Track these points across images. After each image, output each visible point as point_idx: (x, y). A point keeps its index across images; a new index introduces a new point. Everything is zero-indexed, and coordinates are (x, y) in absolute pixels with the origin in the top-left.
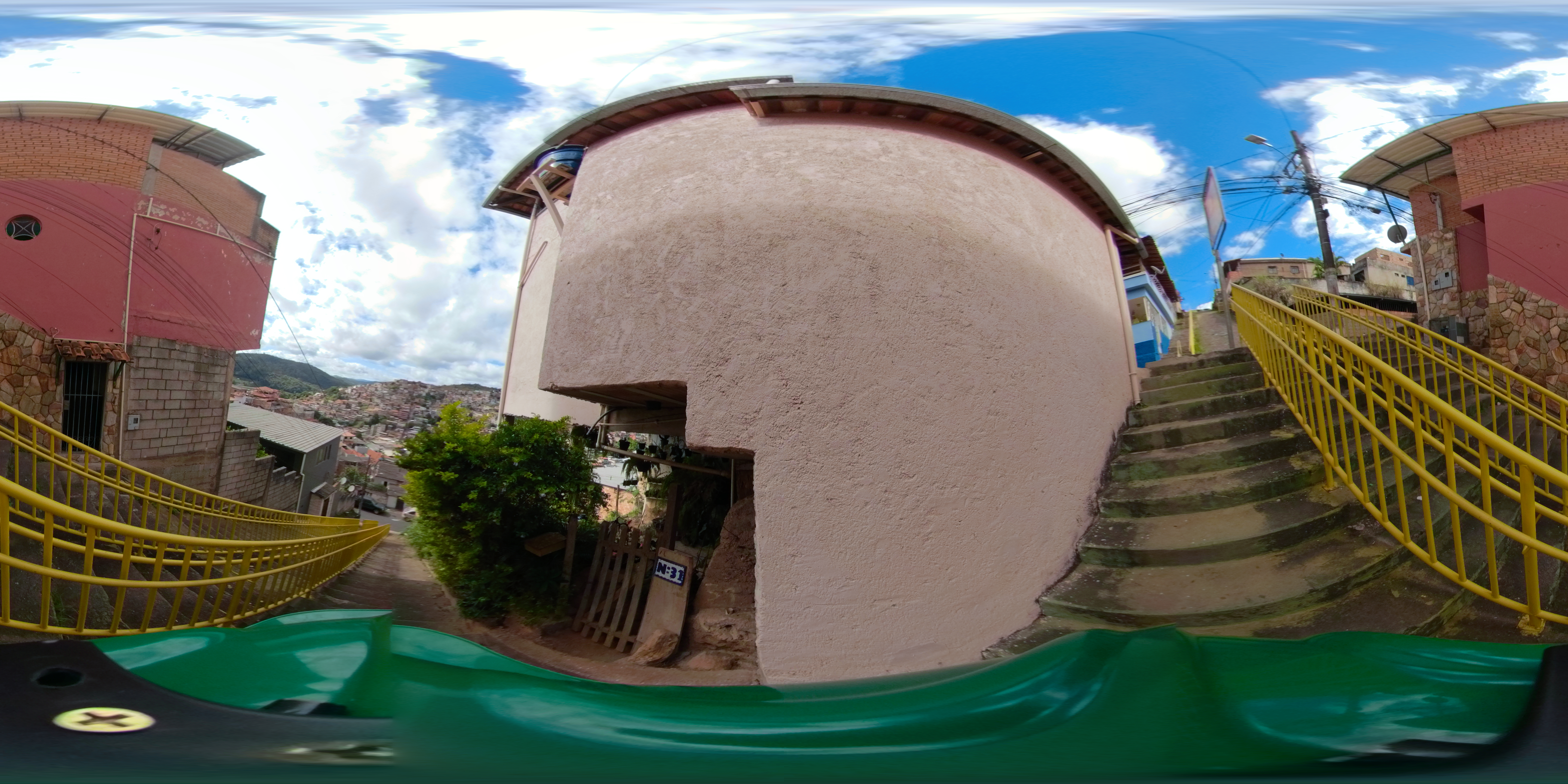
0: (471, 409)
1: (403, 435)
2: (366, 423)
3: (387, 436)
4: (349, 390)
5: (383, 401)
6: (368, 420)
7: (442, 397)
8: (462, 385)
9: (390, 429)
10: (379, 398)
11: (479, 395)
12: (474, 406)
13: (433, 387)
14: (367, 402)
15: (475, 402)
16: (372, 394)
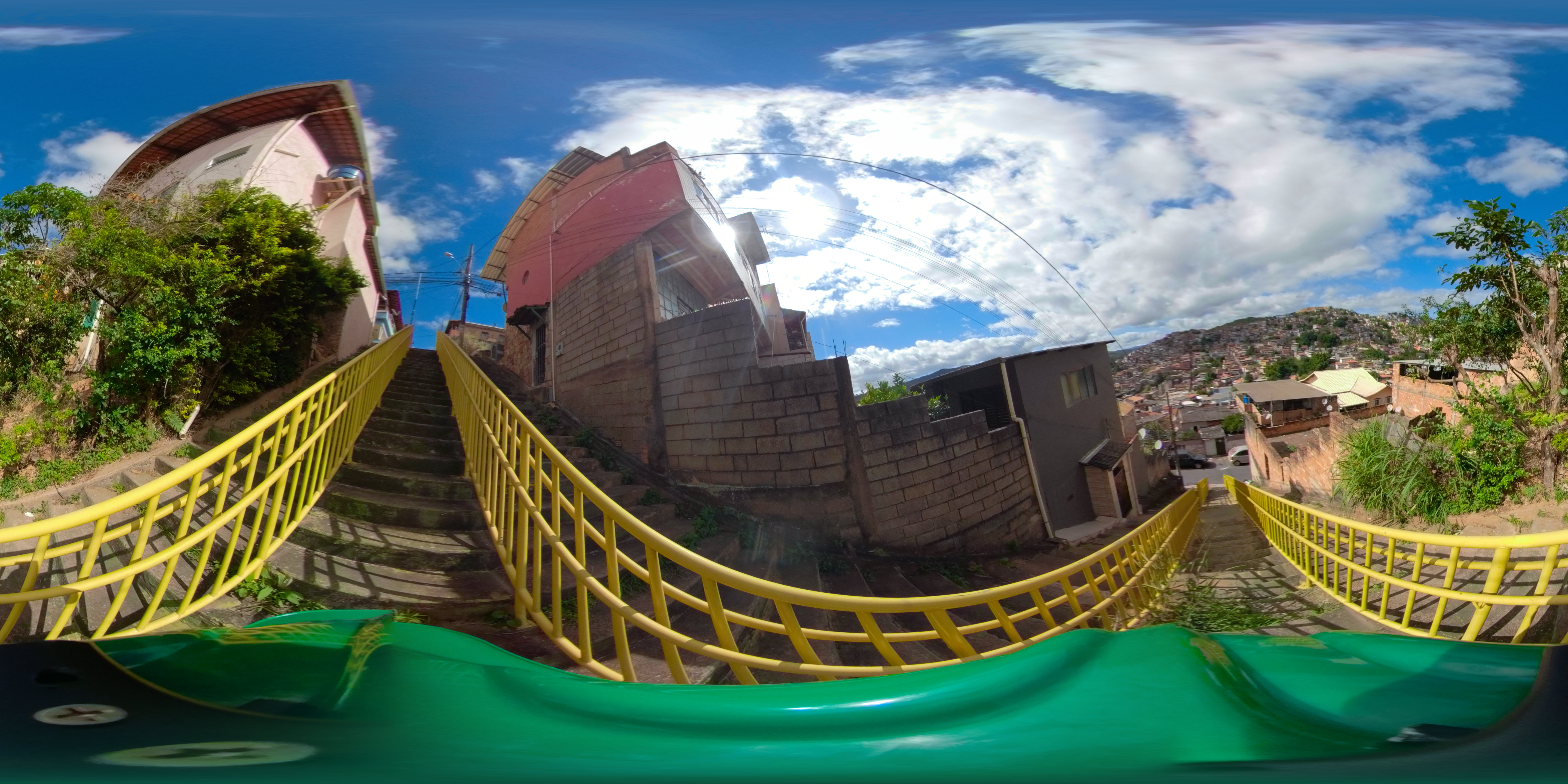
0: (1251, 342)
1: (1191, 385)
2: (1152, 385)
3: (1177, 390)
4: (1125, 360)
5: (1161, 359)
6: (1153, 381)
7: (1218, 338)
8: (1236, 321)
9: (1177, 383)
10: (1157, 357)
11: (1255, 327)
12: (1252, 338)
13: (1207, 331)
14: (1147, 365)
15: (1253, 335)
16: (1149, 355)
